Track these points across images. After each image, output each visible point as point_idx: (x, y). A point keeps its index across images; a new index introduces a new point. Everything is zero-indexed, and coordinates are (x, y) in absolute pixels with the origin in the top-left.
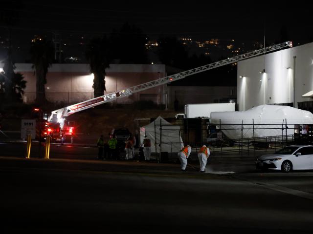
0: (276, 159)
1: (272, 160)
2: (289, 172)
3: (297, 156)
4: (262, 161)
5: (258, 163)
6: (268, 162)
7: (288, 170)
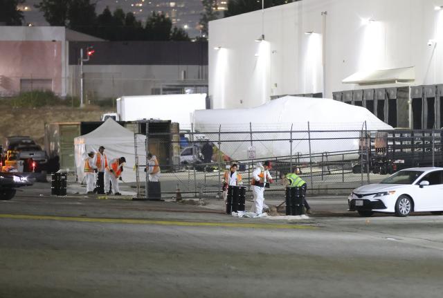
0: (385, 193)
1: (378, 194)
2: (409, 215)
3: (421, 186)
4: (360, 196)
5: (354, 201)
6: (372, 199)
7: (407, 213)
